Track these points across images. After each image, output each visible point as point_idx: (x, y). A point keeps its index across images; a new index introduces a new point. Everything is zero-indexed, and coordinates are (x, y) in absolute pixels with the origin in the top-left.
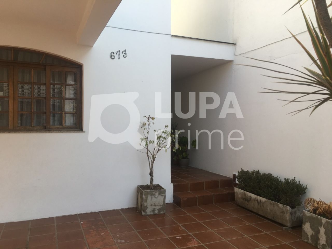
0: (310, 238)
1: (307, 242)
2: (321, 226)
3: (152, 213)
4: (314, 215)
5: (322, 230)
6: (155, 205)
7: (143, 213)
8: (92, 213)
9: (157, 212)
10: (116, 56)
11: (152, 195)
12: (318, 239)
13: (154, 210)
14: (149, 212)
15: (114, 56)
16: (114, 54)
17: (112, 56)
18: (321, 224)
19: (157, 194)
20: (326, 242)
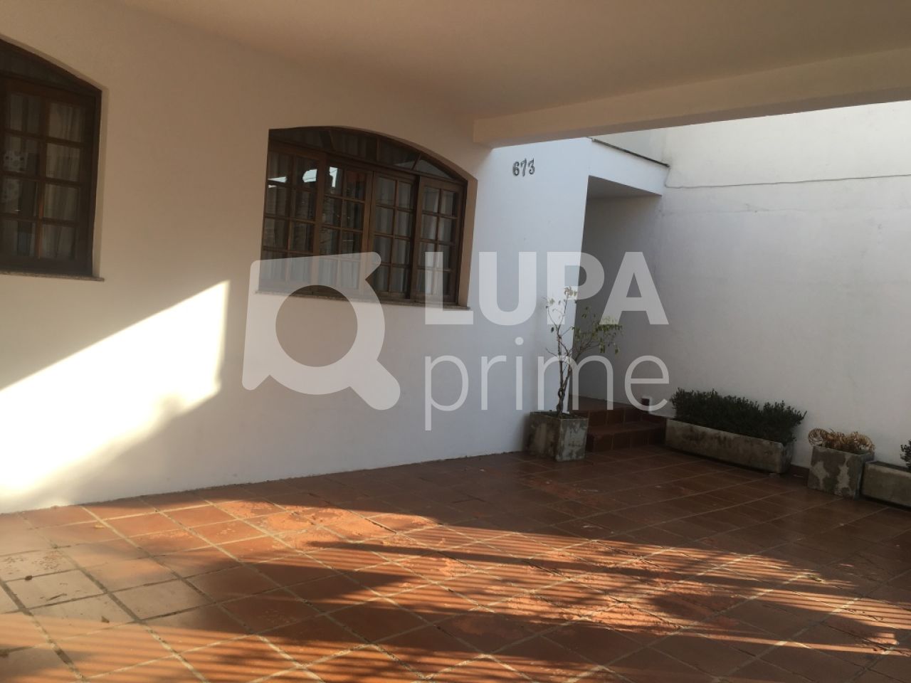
0: (821, 482)
1: (816, 490)
2: (842, 463)
3: (569, 459)
4: (832, 451)
5: (844, 469)
6: (573, 446)
7: (558, 458)
8: (466, 458)
9: (574, 456)
10: (521, 169)
11: (572, 427)
12: (837, 482)
13: (571, 454)
14: (565, 455)
15: (518, 170)
16: (518, 165)
17: (516, 171)
18: (842, 461)
19: (578, 425)
20: (850, 484)
